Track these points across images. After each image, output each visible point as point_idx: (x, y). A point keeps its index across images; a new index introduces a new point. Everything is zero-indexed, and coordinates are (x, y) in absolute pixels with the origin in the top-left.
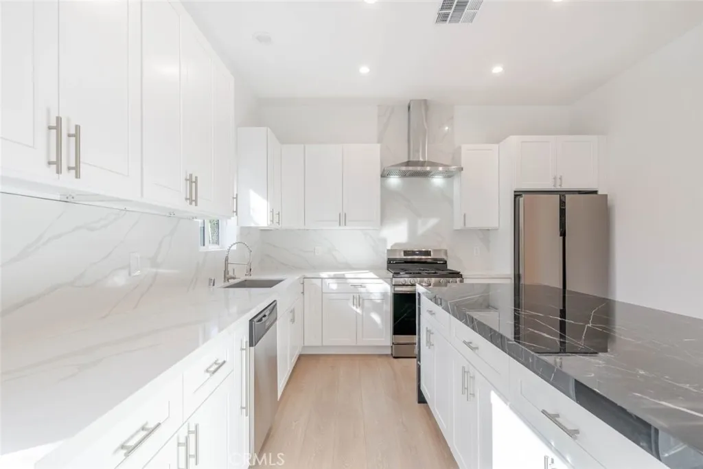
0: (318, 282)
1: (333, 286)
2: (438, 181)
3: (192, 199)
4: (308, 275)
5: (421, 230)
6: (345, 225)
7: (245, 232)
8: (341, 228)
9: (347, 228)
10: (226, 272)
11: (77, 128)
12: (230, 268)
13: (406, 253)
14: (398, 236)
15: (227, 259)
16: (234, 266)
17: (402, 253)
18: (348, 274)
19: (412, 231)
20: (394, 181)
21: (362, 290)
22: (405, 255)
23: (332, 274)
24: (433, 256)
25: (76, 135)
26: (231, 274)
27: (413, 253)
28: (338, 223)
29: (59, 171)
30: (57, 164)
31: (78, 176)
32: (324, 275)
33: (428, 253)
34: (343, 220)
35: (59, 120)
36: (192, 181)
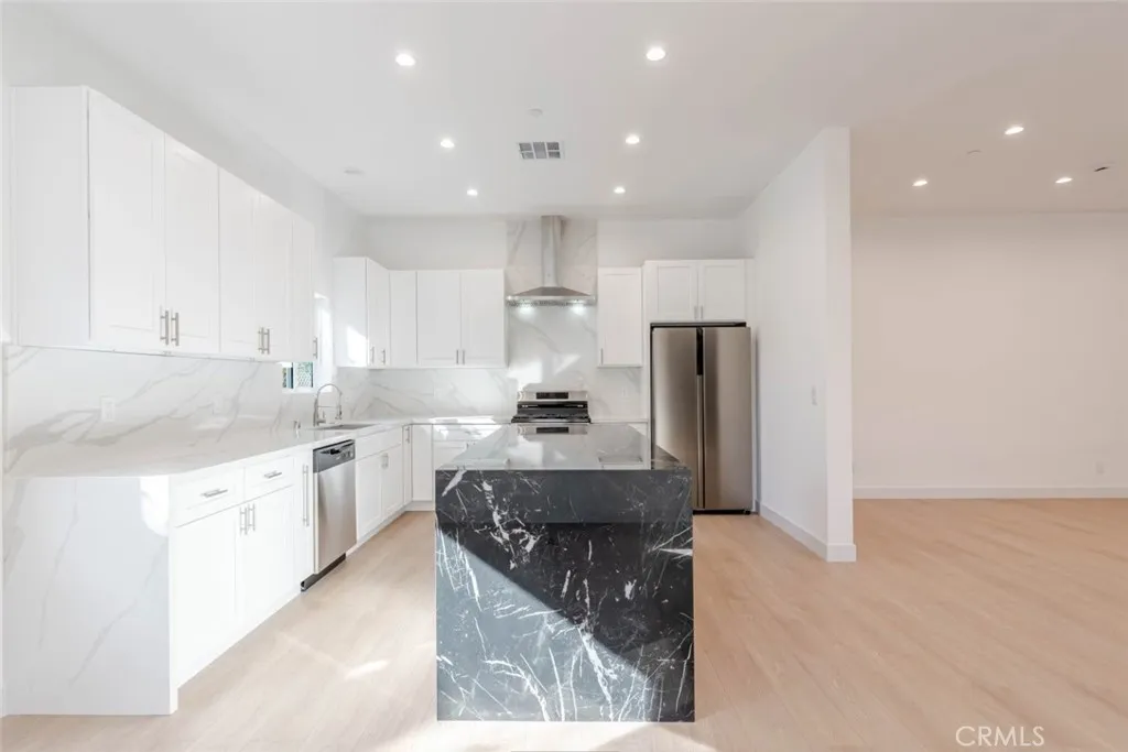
0: (428, 428)
1: (444, 431)
2: (578, 309)
3: (265, 349)
4: (416, 420)
5: (558, 370)
6: (464, 363)
7: (343, 373)
8: (460, 366)
9: (466, 366)
10: (316, 415)
11: (177, 314)
12: (320, 411)
13: (540, 395)
14: (530, 376)
15: (316, 402)
16: (324, 409)
17: (535, 395)
18: (460, 420)
19: (547, 369)
20: (526, 310)
21: (476, 437)
22: (538, 398)
23: (442, 419)
24: (570, 399)
25: (176, 319)
26: (321, 417)
27: (547, 395)
28: (455, 361)
29: (167, 343)
30: (166, 339)
31: (177, 344)
32: (433, 420)
33: (565, 395)
34: (461, 357)
35: (167, 312)
36: (264, 334)
